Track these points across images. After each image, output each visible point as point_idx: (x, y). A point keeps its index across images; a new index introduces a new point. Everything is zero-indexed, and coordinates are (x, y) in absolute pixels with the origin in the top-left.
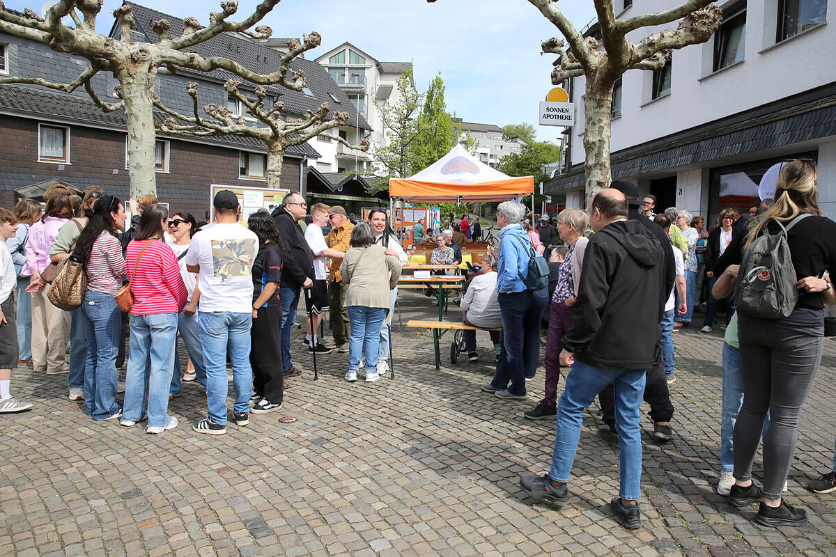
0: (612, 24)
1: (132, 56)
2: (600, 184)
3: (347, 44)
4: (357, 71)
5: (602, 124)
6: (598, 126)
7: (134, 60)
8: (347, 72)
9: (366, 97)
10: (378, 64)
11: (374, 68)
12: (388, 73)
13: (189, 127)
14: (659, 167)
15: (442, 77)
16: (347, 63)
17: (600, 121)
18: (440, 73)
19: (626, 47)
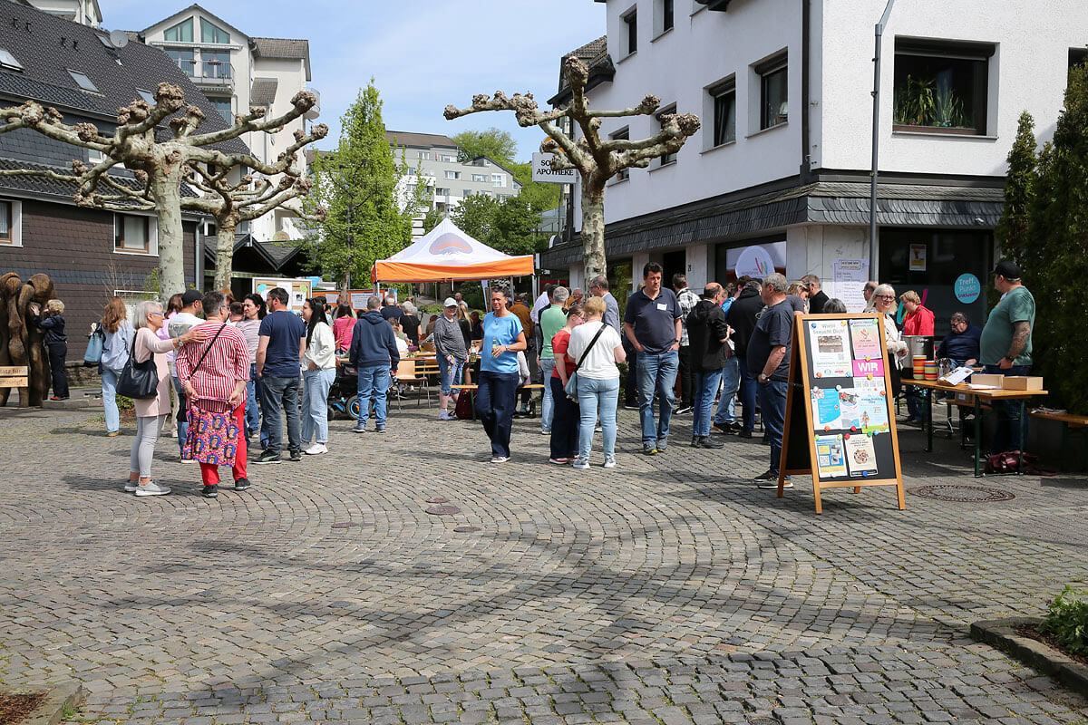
0: (599, 146)
1: (167, 157)
2: (596, 270)
3: (196, 8)
4: (218, 58)
5: (596, 219)
6: (593, 220)
7: (168, 161)
8: (198, 57)
9: (233, 100)
10: (252, 44)
11: (246, 50)
12: (269, 59)
13: (114, 197)
14: (665, 242)
15: (376, 86)
16: (197, 41)
17: (595, 216)
18: (372, 81)
19: (613, 159)
